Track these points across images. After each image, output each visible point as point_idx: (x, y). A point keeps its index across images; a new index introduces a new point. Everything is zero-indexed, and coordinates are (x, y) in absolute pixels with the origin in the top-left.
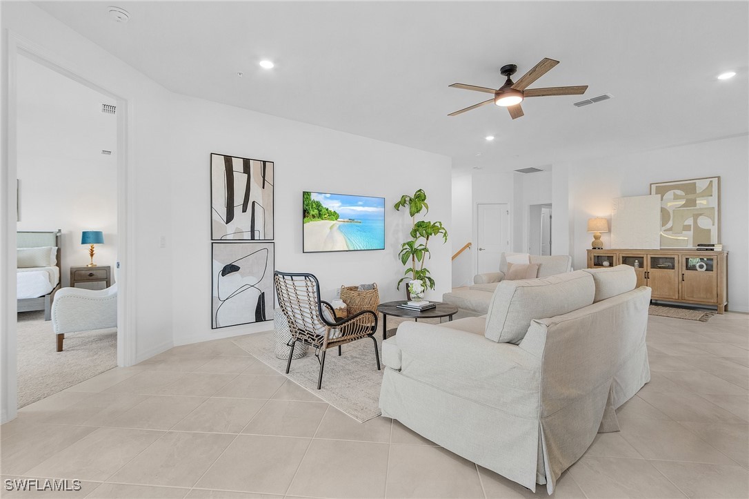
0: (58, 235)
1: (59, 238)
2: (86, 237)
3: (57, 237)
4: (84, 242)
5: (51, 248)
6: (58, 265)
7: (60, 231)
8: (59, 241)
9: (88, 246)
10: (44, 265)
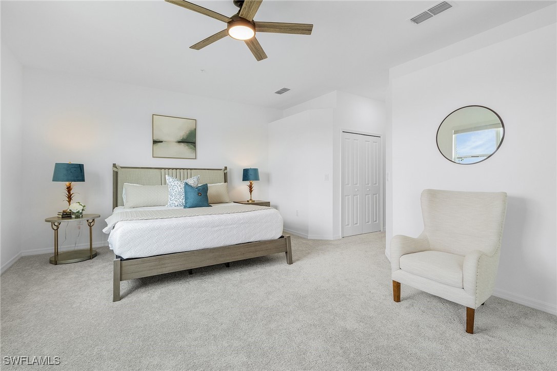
0: (225, 172)
3: (225, 174)
4: (244, 179)
8: (226, 177)
10: (228, 201)
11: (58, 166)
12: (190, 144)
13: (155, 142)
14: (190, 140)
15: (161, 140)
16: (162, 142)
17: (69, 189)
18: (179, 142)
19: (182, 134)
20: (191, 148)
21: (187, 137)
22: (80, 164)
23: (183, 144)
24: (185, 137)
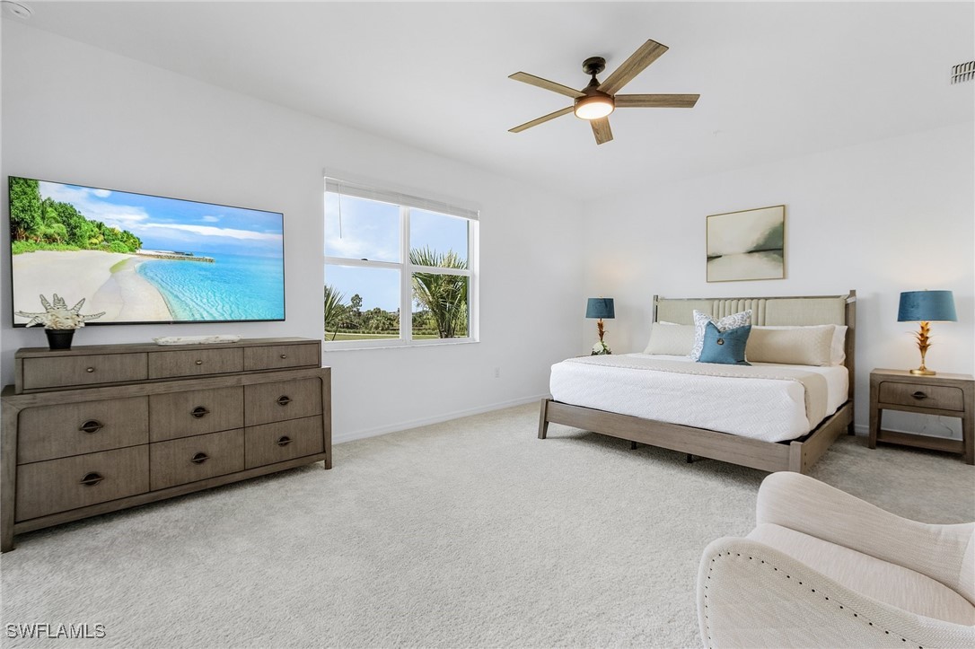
0: (849, 301)
1: (851, 308)
2: (908, 306)
3: (847, 306)
4: (904, 316)
5: (834, 328)
6: (849, 363)
7: (853, 293)
8: (851, 313)
9: (914, 327)
10: (818, 362)
11: (589, 299)
12: (772, 252)
13: (710, 258)
14: (773, 246)
15: (719, 254)
16: (720, 256)
17: (601, 326)
18: (750, 252)
19: (755, 237)
20: (774, 260)
21: (766, 242)
22: (605, 299)
23: (756, 255)
24: (761, 242)
